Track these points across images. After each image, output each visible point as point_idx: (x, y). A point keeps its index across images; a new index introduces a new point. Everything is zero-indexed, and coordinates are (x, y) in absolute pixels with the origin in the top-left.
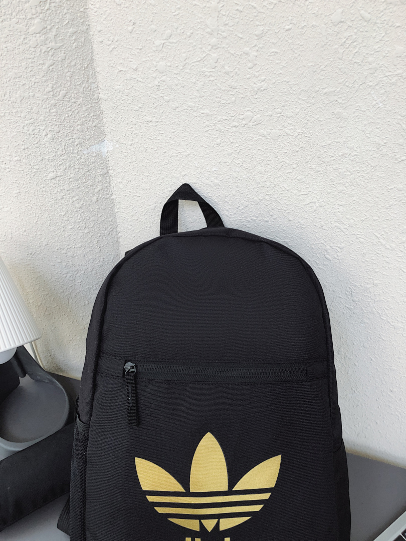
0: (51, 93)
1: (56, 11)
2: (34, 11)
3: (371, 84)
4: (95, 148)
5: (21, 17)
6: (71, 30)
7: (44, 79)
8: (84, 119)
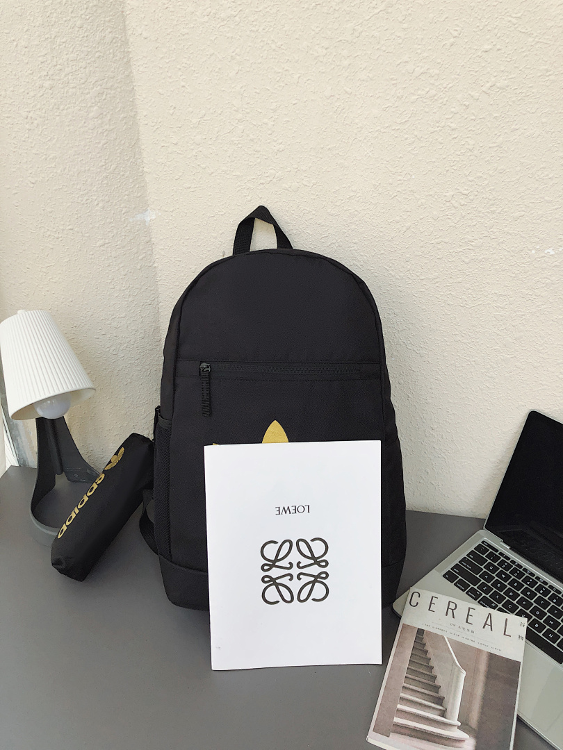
4: (139, 217)
6: (122, 116)
8: (131, 190)
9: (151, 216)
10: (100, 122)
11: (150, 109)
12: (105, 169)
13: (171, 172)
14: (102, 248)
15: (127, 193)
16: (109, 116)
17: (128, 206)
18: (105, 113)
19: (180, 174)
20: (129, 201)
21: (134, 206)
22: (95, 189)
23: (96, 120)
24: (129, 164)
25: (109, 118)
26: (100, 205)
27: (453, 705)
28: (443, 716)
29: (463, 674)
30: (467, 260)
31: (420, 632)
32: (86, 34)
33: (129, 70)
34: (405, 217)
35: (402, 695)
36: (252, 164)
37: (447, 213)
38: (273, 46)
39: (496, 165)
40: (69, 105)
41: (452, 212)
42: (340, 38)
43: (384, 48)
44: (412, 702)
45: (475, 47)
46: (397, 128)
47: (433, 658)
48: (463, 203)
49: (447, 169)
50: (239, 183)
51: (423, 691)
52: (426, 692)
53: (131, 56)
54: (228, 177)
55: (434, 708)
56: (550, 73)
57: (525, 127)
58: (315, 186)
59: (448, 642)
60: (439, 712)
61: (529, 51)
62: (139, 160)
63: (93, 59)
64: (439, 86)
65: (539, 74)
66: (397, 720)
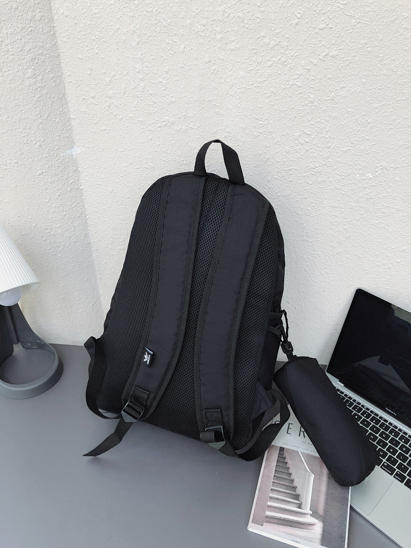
0: (39, 115)
1: (42, 64)
2: (28, 64)
3: (231, 94)
4: (68, 152)
5: (20, 68)
6: (51, 75)
7: (34, 106)
8: (61, 132)
9: (76, 151)
10: (34, 80)
11: (72, 70)
12: (40, 116)
13: (91, 118)
14: (40, 176)
15: (58, 134)
16: (41, 76)
17: (59, 144)
18: (37, 74)
19: (98, 120)
20: (59, 141)
21: (63, 144)
22: (33, 132)
23: (31, 79)
24: (58, 113)
25: (41, 78)
26: (38, 144)
27: (306, 499)
28: (300, 508)
29: (313, 476)
30: (310, 182)
31: (282, 449)
32: (21, 14)
33: (55, 41)
34: (266, 151)
35: (271, 495)
36: (151, 112)
37: (295, 148)
38: (165, 23)
39: (330, 113)
40: (10, 68)
41: (299, 147)
42: (214, 18)
43: (247, 26)
44: (278, 499)
45: (314, 26)
46: (258, 86)
47: (291, 467)
48: (307, 140)
49: (295, 116)
50: (142, 127)
51: (285, 491)
52: (288, 491)
53: (56, 30)
54: (134, 122)
55: (293, 503)
56: (367, 46)
57: (350, 86)
58: (199, 128)
59: (301, 455)
60: (296, 505)
61: (353, 29)
62: (66, 110)
63: (26, 33)
64: (289, 55)
65: (360, 47)
66: (268, 513)
